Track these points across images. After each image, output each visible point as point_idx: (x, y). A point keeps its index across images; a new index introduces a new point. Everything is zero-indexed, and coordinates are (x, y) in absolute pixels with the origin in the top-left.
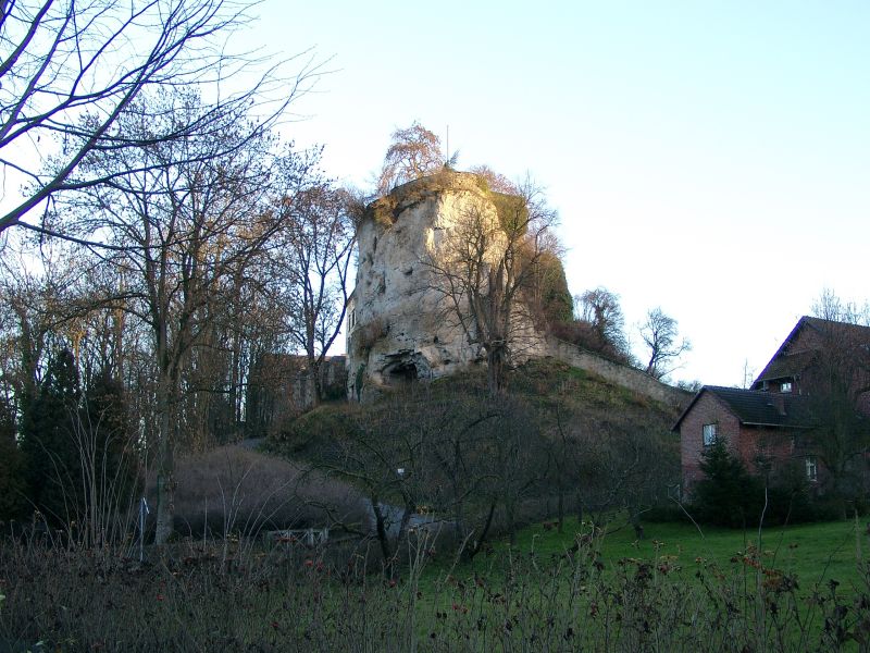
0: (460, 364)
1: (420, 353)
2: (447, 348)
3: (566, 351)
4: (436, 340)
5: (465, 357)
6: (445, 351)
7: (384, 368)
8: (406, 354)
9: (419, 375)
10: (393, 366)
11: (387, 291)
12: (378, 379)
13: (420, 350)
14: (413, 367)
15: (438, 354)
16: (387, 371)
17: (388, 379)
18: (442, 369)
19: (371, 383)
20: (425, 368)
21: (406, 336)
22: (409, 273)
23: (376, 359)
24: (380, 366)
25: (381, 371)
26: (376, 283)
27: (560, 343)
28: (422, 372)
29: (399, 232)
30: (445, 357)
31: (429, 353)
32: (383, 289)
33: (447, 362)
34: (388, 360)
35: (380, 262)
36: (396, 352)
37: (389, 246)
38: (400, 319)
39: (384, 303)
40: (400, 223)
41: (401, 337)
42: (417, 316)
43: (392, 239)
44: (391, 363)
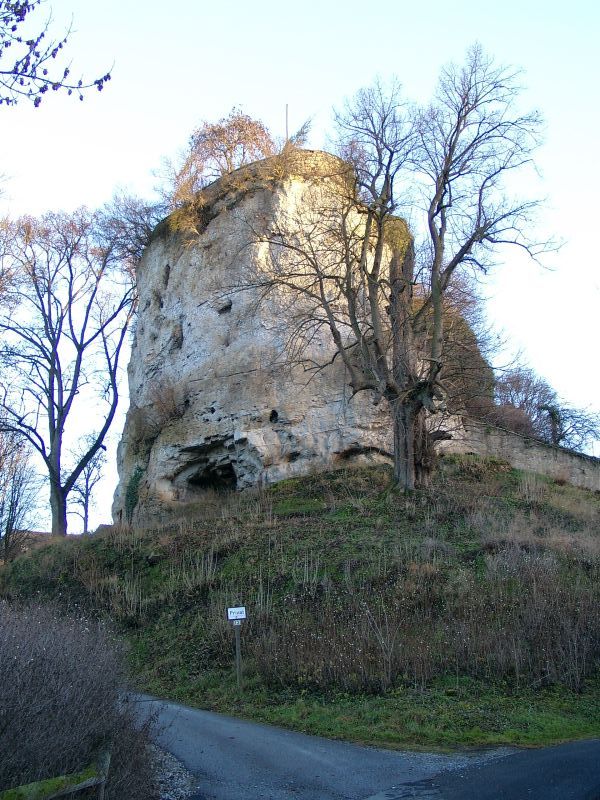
0: (317, 460)
1: (243, 441)
2: (294, 430)
3: (501, 445)
4: (274, 416)
5: (327, 448)
6: (290, 437)
7: (177, 474)
8: (216, 445)
9: (240, 484)
10: (194, 470)
11: (186, 343)
12: (166, 491)
13: (244, 435)
14: (228, 469)
15: (277, 441)
16: (183, 478)
17: (184, 493)
18: (284, 470)
19: (152, 498)
20: (252, 469)
21: (219, 413)
22: (227, 309)
23: (163, 456)
24: (171, 469)
25: (171, 479)
26: (166, 334)
27: (488, 433)
28: (246, 477)
29: (207, 247)
30: (289, 448)
31: (261, 439)
32: (178, 342)
33: (293, 457)
34: (186, 457)
35: (175, 301)
36: (201, 441)
37: (191, 271)
38: (209, 384)
39: (179, 363)
40: (211, 234)
41: (209, 415)
42: (238, 379)
43: (196, 258)
44: (189, 464)
